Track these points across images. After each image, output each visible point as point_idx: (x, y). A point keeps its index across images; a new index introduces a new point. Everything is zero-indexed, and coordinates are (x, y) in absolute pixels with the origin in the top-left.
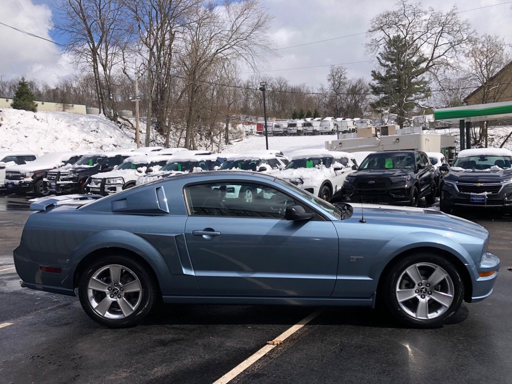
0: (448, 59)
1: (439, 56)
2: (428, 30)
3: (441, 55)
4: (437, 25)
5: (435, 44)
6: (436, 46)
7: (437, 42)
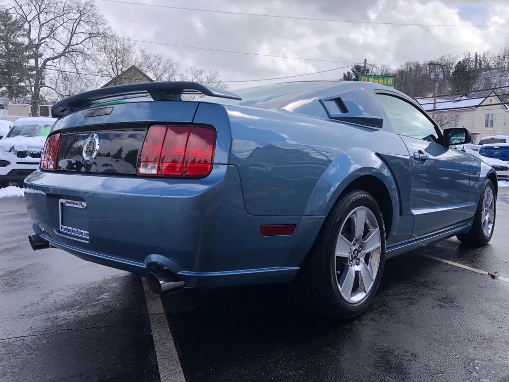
0: (86, 49)
1: (77, 44)
2: (64, 14)
3: (78, 43)
4: (75, 11)
5: (73, 30)
6: (73, 33)
7: (74, 28)
